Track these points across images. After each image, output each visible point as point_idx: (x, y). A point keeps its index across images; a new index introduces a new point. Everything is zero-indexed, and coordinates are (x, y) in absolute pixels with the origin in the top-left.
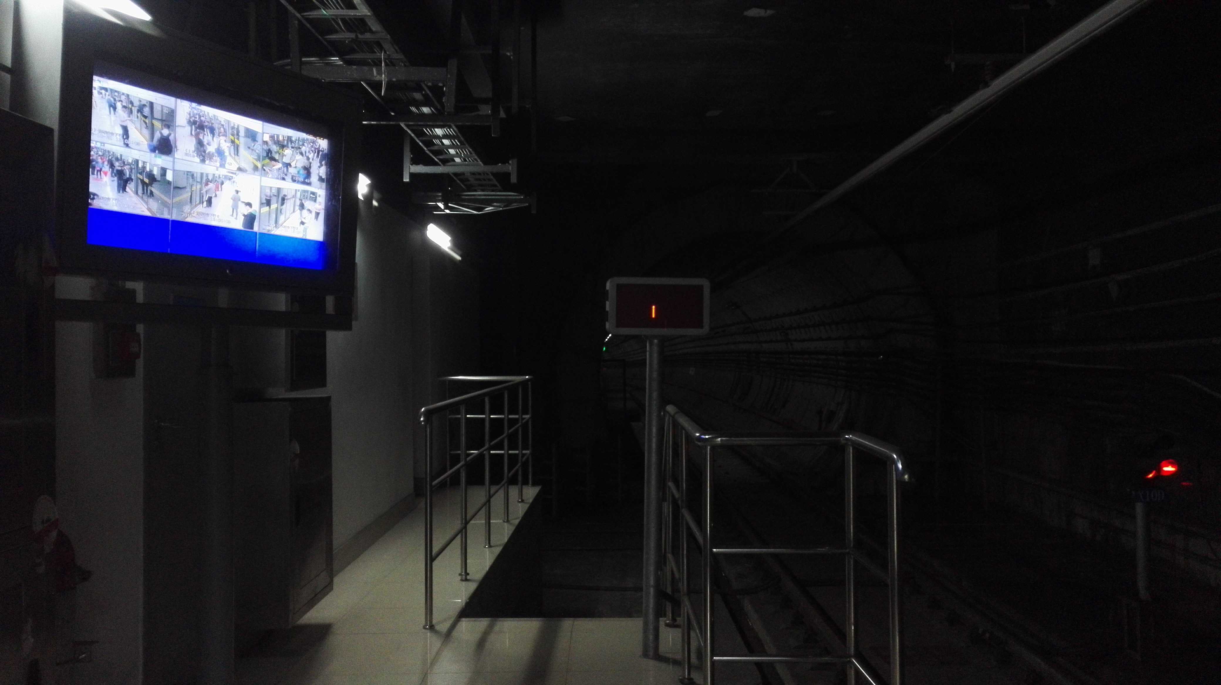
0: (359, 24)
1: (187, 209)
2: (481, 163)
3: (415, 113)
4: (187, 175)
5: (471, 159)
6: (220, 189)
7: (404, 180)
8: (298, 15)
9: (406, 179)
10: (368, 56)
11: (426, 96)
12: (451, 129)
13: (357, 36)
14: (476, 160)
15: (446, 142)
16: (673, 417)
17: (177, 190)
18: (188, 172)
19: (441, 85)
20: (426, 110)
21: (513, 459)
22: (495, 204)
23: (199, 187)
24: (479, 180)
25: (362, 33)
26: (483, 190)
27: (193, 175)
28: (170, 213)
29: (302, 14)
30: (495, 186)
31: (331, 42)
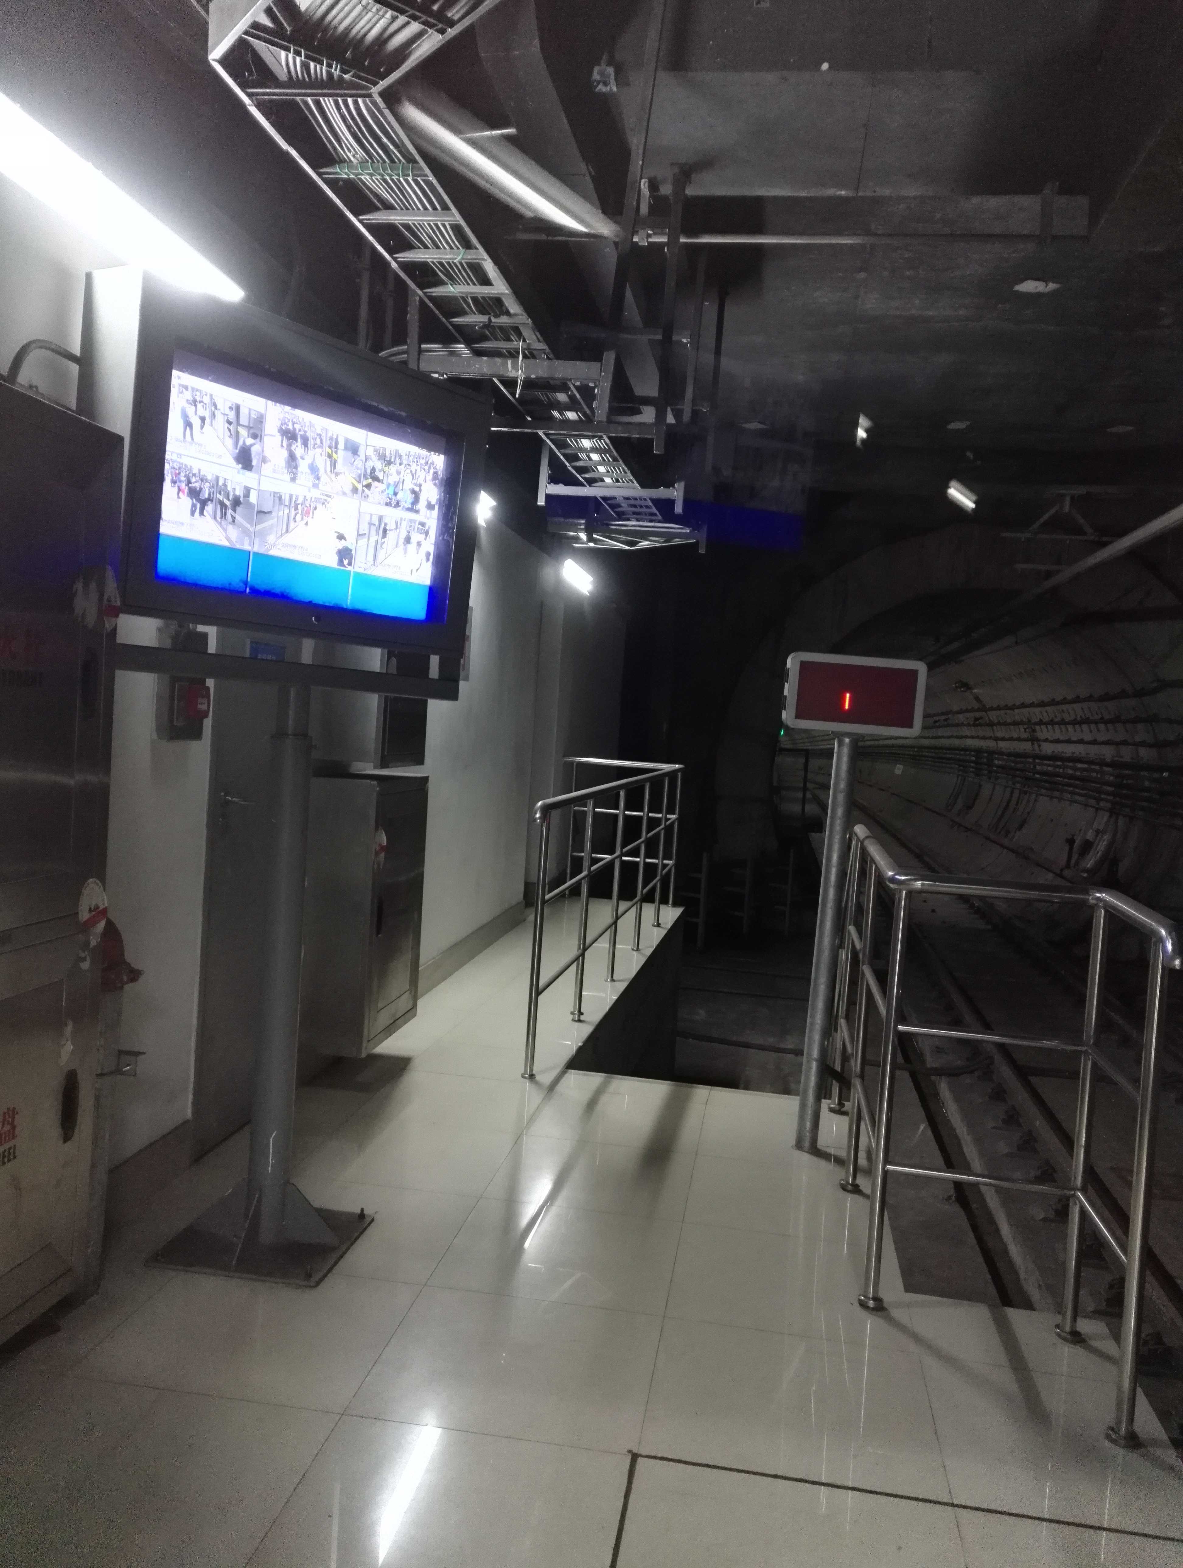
0: (495, 305)
1: (271, 539)
2: (637, 485)
3: (557, 418)
4: (274, 496)
5: (625, 480)
6: (311, 515)
7: (539, 503)
8: (419, 292)
9: (541, 501)
10: (502, 345)
11: (572, 398)
12: (602, 441)
13: (490, 320)
14: (631, 481)
15: (595, 457)
17: (262, 515)
18: (275, 493)
19: (591, 385)
20: (571, 415)
22: (653, 538)
23: (287, 511)
24: (634, 506)
25: (496, 316)
26: (638, 520)
27: (280, 497)
28: (252, 543)
29: (425, 291)
30: (654, 514)
31: (458, 328)
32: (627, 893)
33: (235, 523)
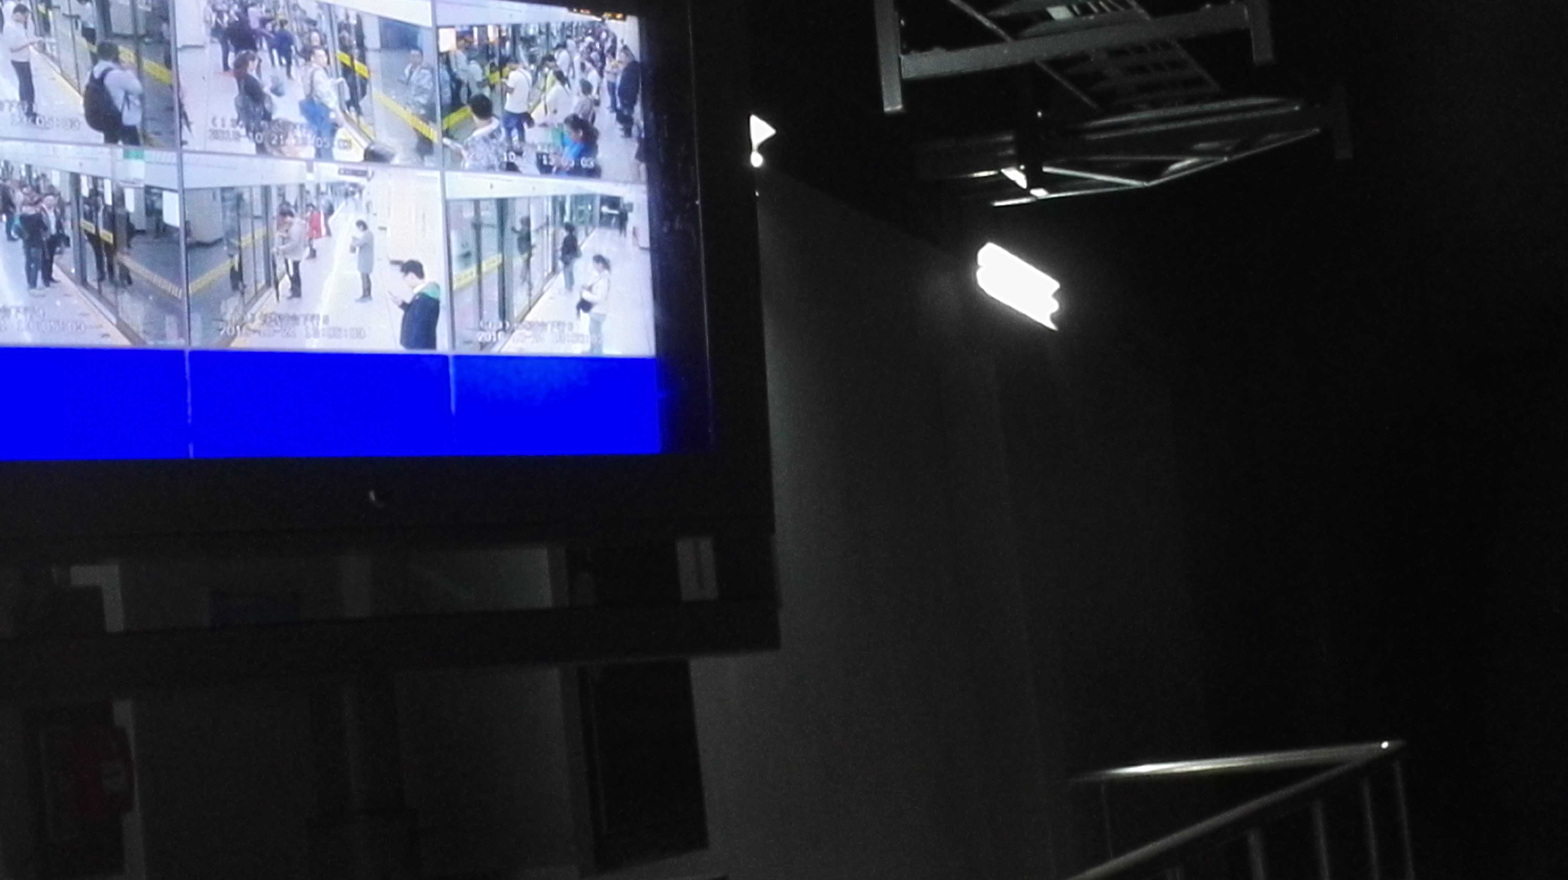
1: (231, 307)
4: (223, 199)
6: (324, 231)
7: (888, 109)
9: (893, 104)
17: (200, 253)
18: (223, 190)
22: (1202, 146)
23: (260, 232)
24: (1142, 69)
26: (1155, 105)
27: (239, 198)
28: (185, 331)
30: (1198, 81)
33: (130, 282)
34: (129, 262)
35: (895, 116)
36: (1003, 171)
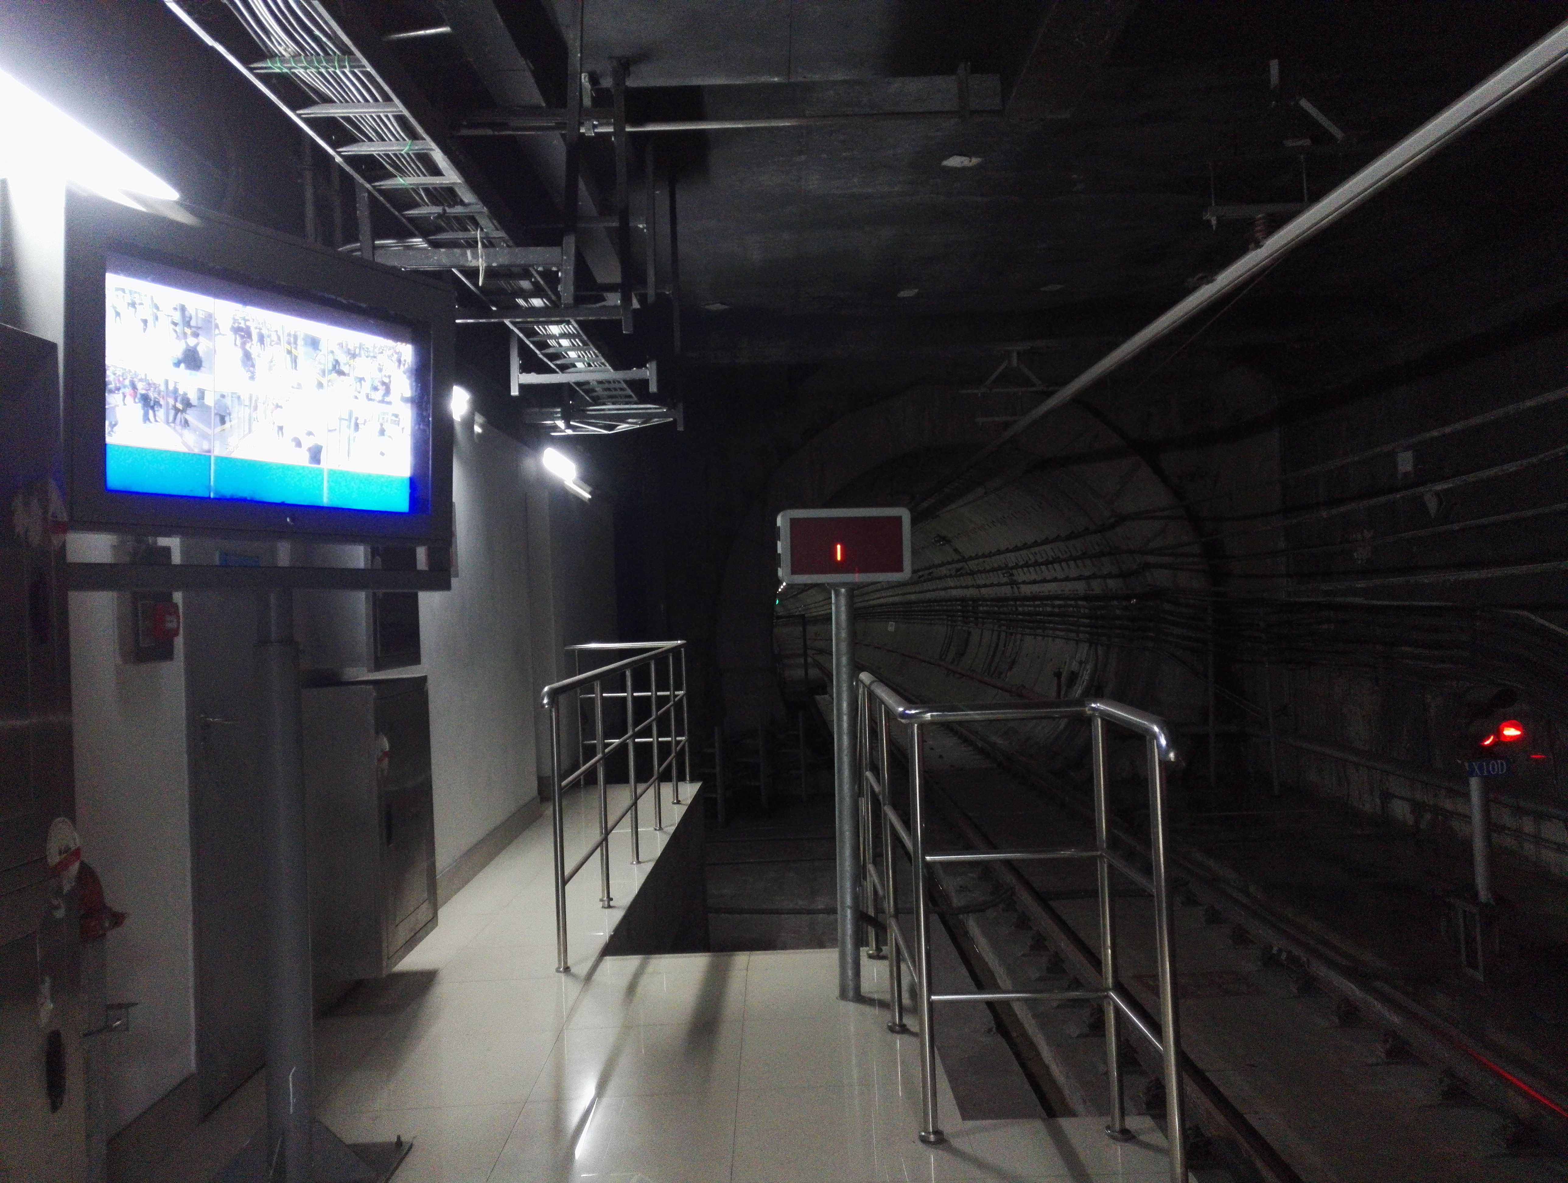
0: (447, 195)
2: (610, 368)
3: (523, 306)
5: (598, 364)
7: (512, 394)
8: (368, 186)
9: (515, 392)
10: (460, 235)
11: (536, 284)
12: (570, 326)
13: (444, 210)
14: (603, 364)
15: (565, 342)
16: (869, 688)
19: (554, 269)
20: (537, 302)
21: (665, 749)
22: (630, 420)
23: (247, 412)
24: (609, 389)
25: (450, 206)
26: (614, 404)
27: (239, 398)
28: (212, 447)
29: (373, 184)
30: (630, 396)
31: (411, 220)
32: (644, 775)
33: (188, 426)
34: (188, 417)
35: (516, 397)
36: (556, 422)
